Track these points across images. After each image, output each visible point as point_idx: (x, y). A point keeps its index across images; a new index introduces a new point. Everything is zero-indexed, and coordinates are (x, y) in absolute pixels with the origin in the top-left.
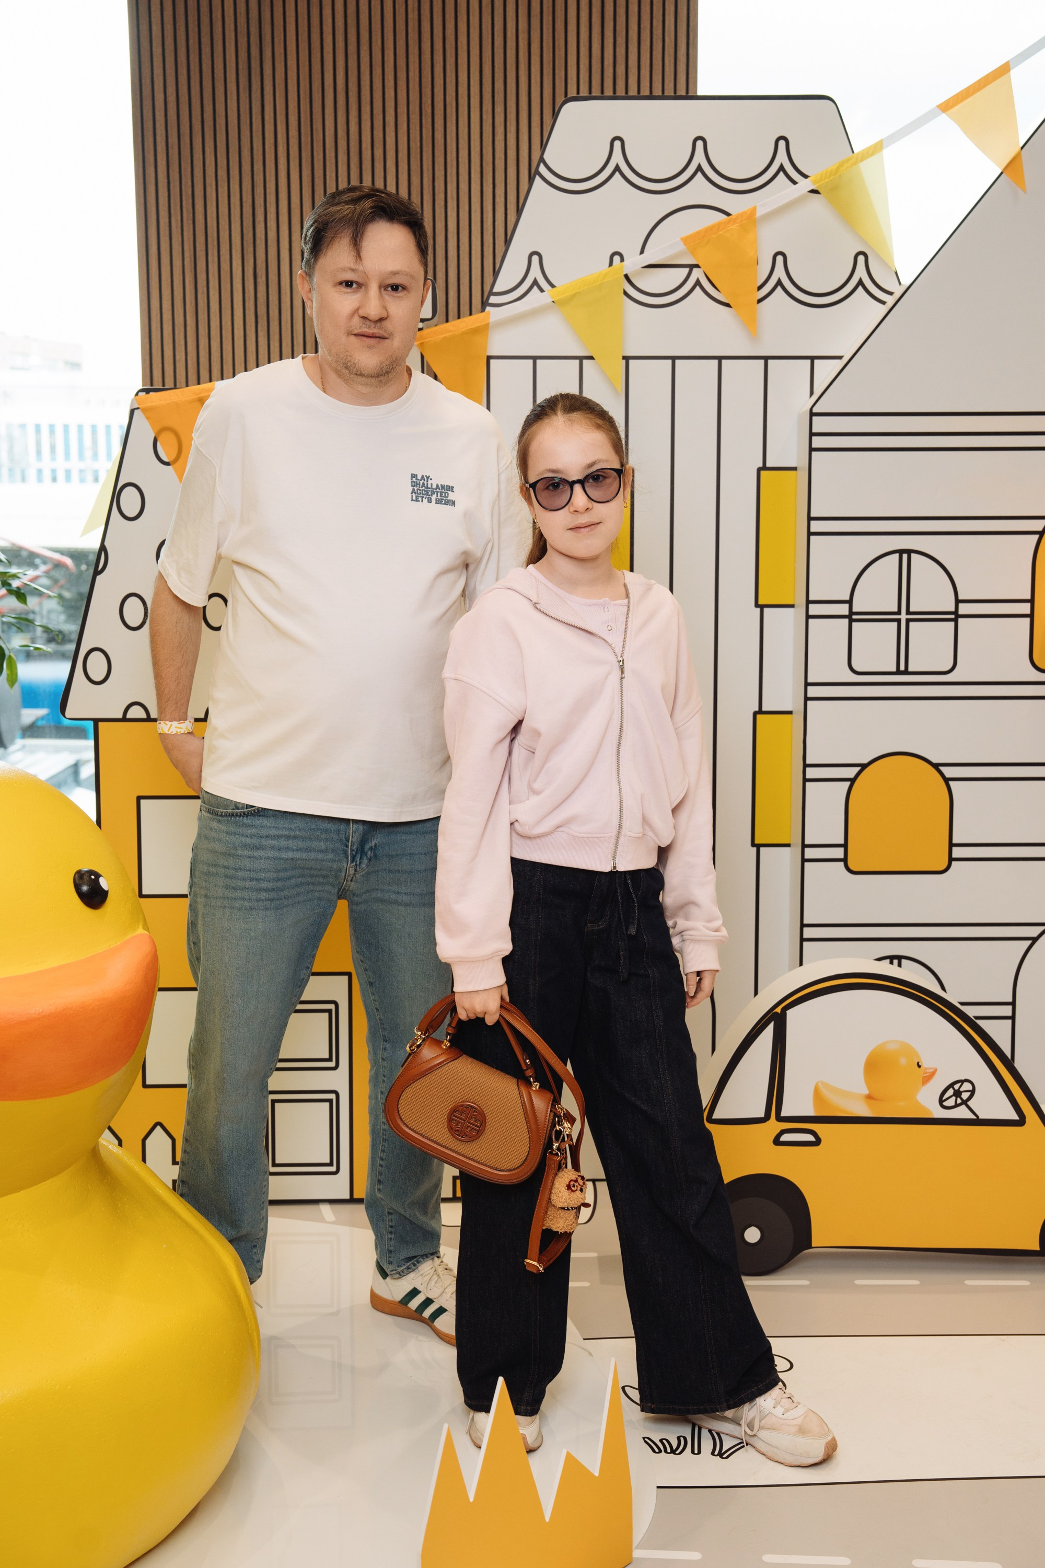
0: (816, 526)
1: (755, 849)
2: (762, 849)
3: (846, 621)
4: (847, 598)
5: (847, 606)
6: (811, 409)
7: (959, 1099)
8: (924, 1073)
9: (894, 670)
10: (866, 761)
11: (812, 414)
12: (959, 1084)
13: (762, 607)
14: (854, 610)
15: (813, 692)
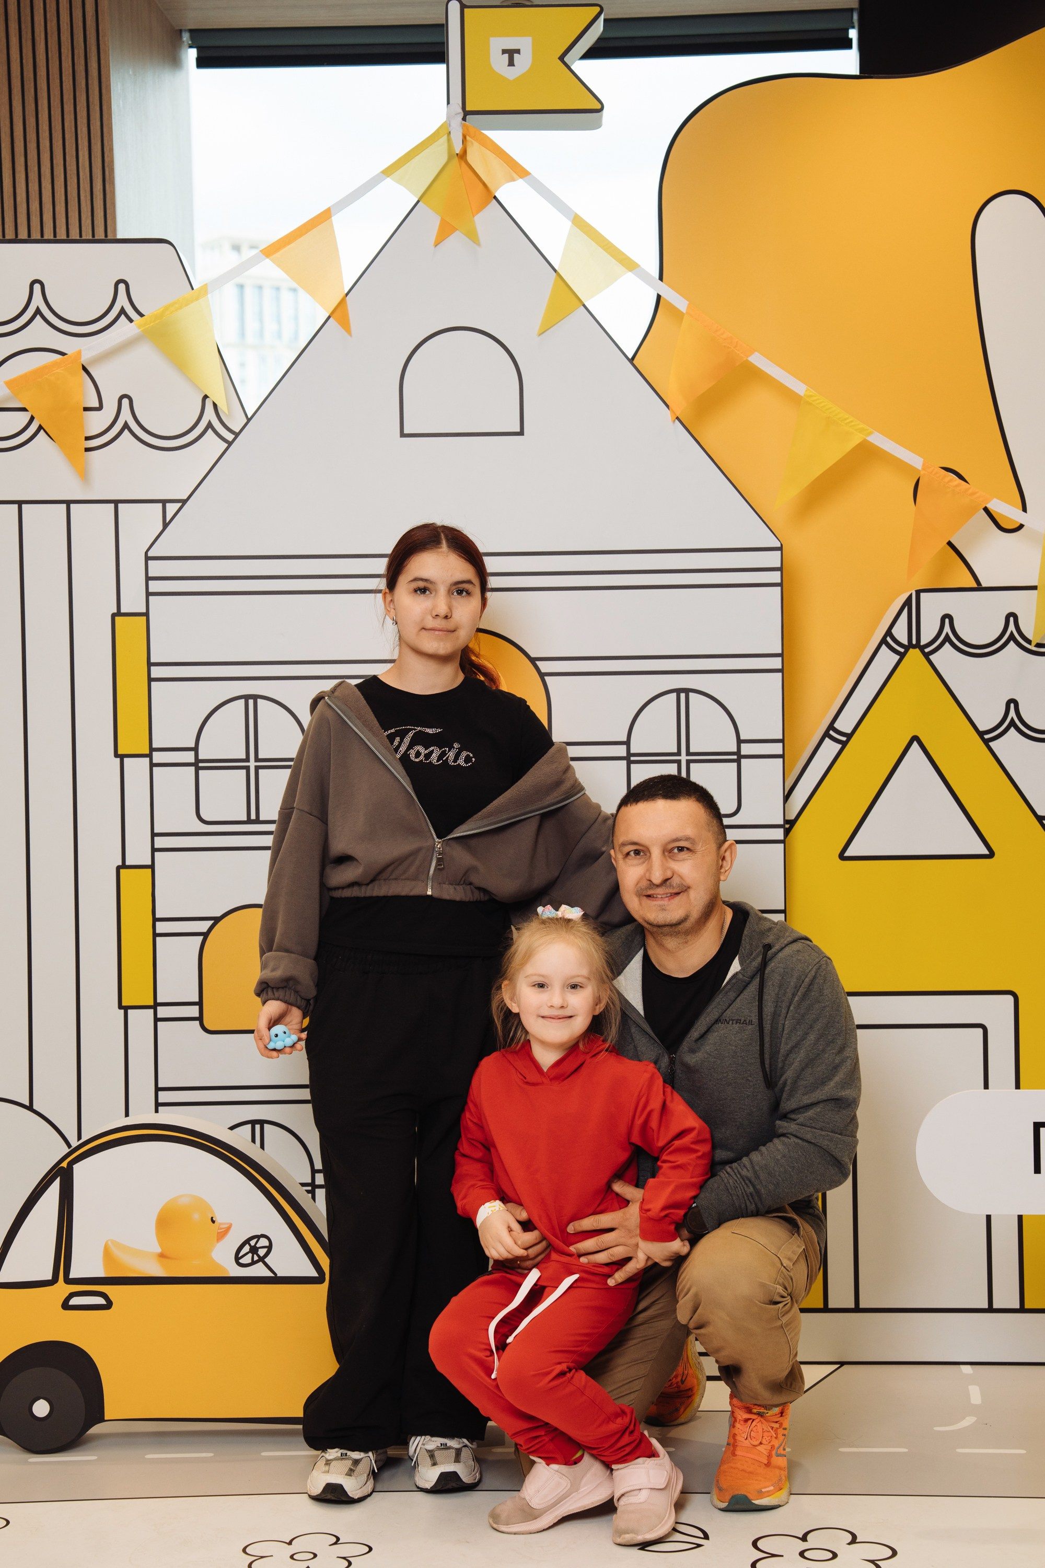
0: (156, 672)
1: (122, 1011)
2: (130, 1011)
3: (194, 767)
4: (193, 745)
5: (193, 753)
6: (146, 553)
7: (255, 1255)
8: (218, 1229)
9: (245, 819)
10: (219, 915)
11: (148, 558)
12: (256, 1240)
13: (122, 757)
14: (200, 757)
15: (160, 842)
